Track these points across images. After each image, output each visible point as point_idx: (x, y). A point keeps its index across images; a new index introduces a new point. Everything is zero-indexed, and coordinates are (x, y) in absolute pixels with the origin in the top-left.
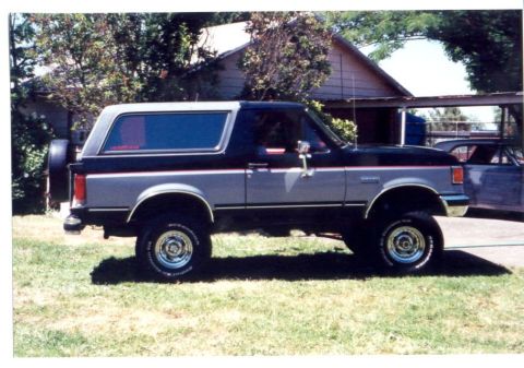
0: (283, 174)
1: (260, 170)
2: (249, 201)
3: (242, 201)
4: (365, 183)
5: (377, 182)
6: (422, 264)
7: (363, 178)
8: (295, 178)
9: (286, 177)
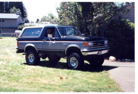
0: (49, 42)
1: (45, 41)
2: (43, 48)
3: (42, 48)
4: (64, 45)
5: (66, 45)
6: (76, 67)
7: (64, 44)
8: (51, 43)
9: (49, 43)
